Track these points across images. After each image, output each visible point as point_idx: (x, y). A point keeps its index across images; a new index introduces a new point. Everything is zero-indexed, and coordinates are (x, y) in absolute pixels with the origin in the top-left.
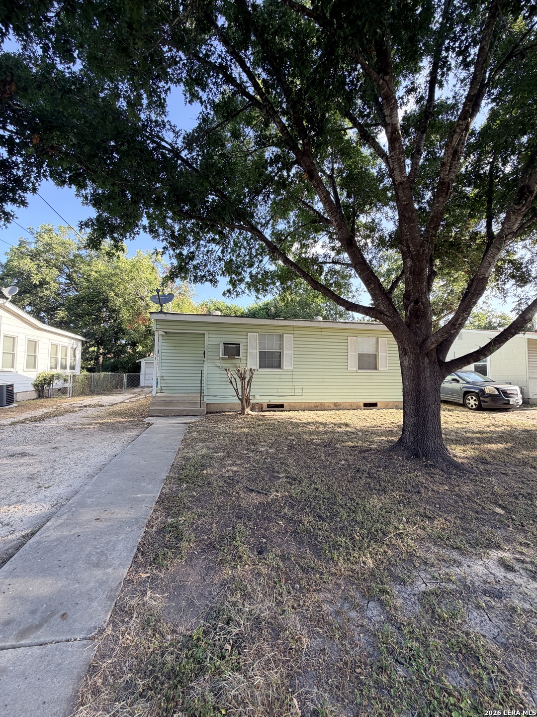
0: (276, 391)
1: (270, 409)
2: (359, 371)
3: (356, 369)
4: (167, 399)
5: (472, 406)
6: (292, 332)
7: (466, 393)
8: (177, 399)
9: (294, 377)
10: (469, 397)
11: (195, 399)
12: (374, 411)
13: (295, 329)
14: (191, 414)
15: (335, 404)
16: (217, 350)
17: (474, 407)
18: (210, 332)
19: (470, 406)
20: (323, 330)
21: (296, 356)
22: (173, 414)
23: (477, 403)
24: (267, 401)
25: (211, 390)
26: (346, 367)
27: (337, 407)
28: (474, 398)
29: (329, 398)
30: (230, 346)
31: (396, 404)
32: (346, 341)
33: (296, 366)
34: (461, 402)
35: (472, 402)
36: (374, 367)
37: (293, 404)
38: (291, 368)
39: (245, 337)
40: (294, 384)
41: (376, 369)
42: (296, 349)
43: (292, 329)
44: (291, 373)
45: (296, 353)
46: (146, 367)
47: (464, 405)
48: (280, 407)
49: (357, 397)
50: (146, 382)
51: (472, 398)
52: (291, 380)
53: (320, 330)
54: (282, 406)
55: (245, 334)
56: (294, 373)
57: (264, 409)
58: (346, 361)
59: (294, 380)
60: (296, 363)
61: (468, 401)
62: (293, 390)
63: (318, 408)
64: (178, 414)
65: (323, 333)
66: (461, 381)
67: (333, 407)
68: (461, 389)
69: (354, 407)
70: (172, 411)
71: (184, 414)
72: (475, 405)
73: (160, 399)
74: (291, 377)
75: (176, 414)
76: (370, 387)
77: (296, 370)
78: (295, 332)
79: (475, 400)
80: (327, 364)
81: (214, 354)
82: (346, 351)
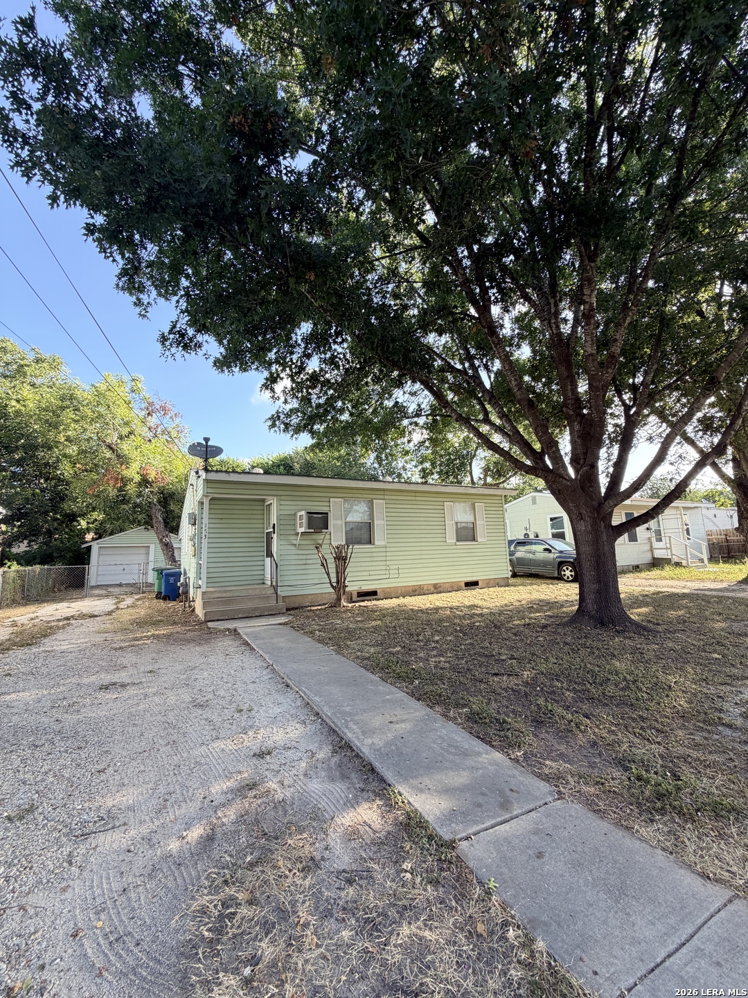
0: (367, 573)
1: (361, 598)
2: (458, 543)
3: (455, 541)
4: (224, 595)
5: (568, 578)
6: (382, 497)
7: (561, 564)
8: (238, 594)
9: (388, 554)
10: (565, 568)
11: (264, 593)
12: (475, 592)
13: (386, 493)
14: (266, 613)
15: (435, 586)
16: (292, 523)
17: (571, 578)
18: (283, 498)
19: (566, 578)
20: (417, 494)
21: (389, 527)
22: (240, 616)
23: (573, 573)
24: (356, 588)
25: (286, 578)
26: (444, 539)
27: (438, 589)
28: (570, 568)
29: (427, 579)
30: (315, 516)
31: (497, 581)
32: (442, 507)
33: (390, 540)
34: (556, 575)
35: (568, 573)
36: (472, 538)
37: (388, 590)
38: (383, 543)
39: (327, 504)
40: (388, 563)
41: (474, 539)
42: (388, 519)
43: (382, 493)
44: (384, 549)
45: (389, 523)
46: (99, 555)
47: (560, 578)
48: (373, 594)
49: (457, 576)
50: (99, 578)
51: (567, 569)
52: (384, 559)
53: (413, 494)
54: (374, 593)
55: (327, 499)
56: (388, 549)
57: (354, 599)
58: (444, 531)
59: (388, 558)
60: (389, 536)
61: (563, 573)
62: (388, 572)
63: (417, 593)
64: (247, 615)
65: (418, 498)
66: (553, 551)
67: (432, 589)
68: (554, 559)
69: (454, 588)
70: (239, 611)
71: (257, 614)
72: (572, 576)
73: (213, 596)
74: (384, 554)
75: (245, 615)
76: (470, 563)
77: (389, 545)
78: (386, 497)
79: (571, 571)
80: (423, 536)
81: (288, 527)
82: (443, 519)
